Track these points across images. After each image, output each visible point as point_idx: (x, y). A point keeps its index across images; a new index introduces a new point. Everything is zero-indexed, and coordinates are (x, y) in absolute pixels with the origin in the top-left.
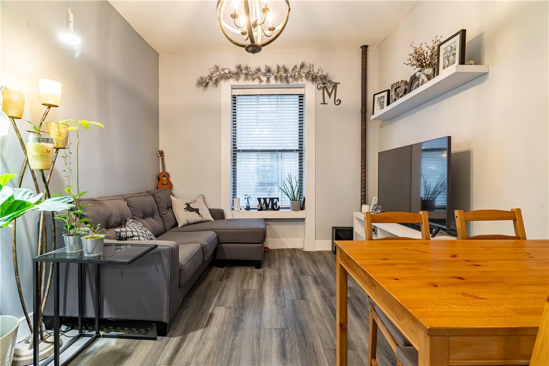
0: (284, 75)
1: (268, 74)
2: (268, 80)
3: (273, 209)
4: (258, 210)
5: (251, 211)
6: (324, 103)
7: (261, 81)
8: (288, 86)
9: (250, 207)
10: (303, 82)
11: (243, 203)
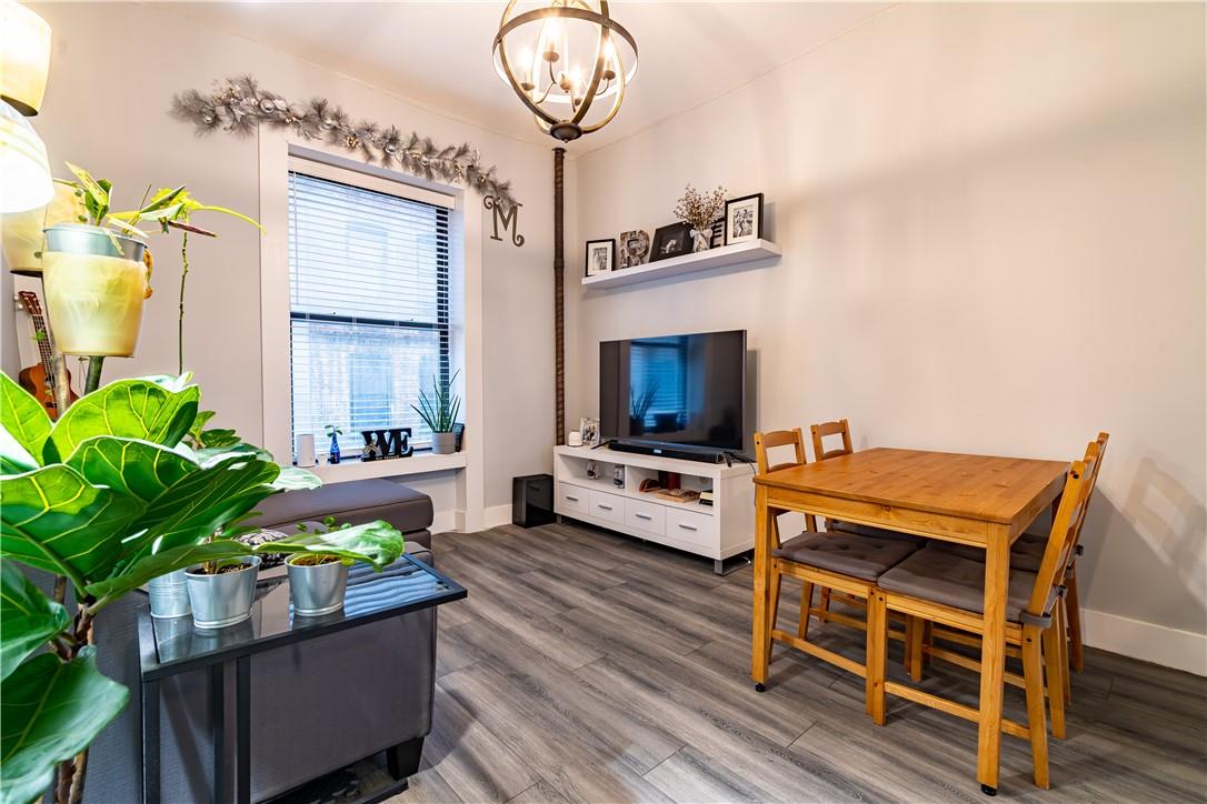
0: (424, 159)
1: (391, 147)
2: (387, 159)
3: (398, 454)
4: (365, 460)
5: (342, 463)
6: (496, 238)
7: (370, 157)
8: (428, 185)
9: (341, 455)
10: (460, 184)
11: (323, 448)
